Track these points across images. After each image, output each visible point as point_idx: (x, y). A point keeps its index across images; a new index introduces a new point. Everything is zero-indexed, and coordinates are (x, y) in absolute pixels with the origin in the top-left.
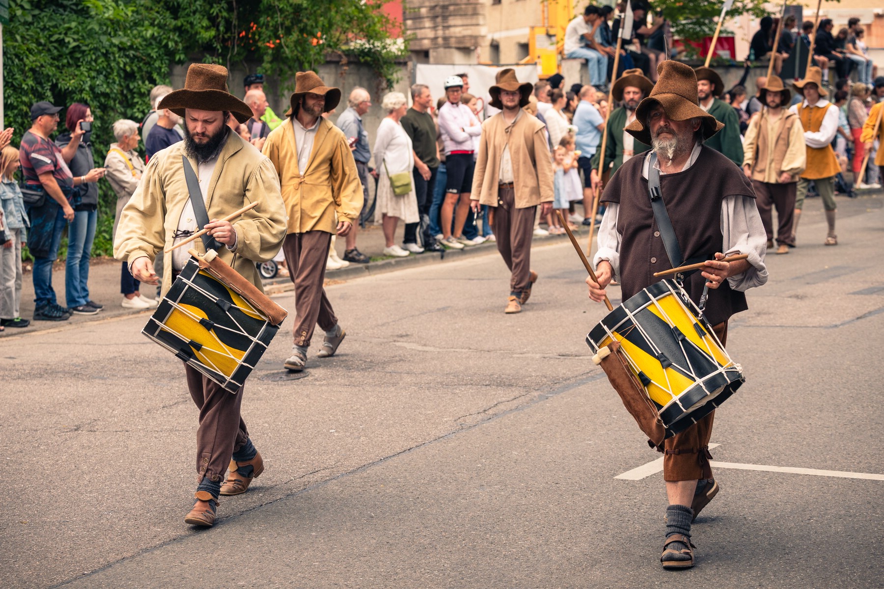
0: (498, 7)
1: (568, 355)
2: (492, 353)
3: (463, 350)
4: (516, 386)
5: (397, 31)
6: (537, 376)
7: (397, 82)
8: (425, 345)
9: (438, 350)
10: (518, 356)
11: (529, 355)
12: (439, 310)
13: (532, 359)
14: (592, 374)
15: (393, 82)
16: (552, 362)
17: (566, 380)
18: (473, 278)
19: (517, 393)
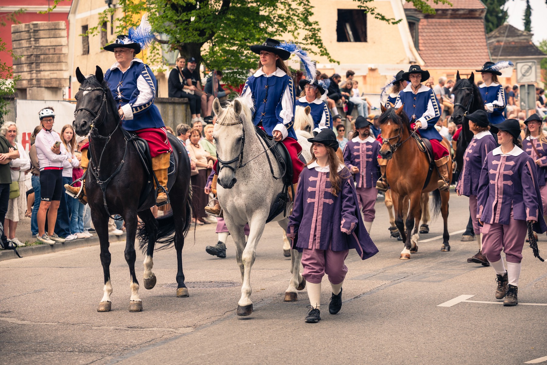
0: (85, 56)
1: (135, 327)
2: (76, 326)
3: (53, 324)
4: (94, 352)
5: (6, 73)
6: (111, 344)
7: (5, 114)
8: (23, 320)
9: (33, 323)
10: (96, 328)
11: (105, 327)
12: (35, 292)
13: (107, 330)
14: (153, 342)
15: (3, 113)
16: (122, 333)
17: (133, 347)
18: (63, 266)
19: (94, 358)
